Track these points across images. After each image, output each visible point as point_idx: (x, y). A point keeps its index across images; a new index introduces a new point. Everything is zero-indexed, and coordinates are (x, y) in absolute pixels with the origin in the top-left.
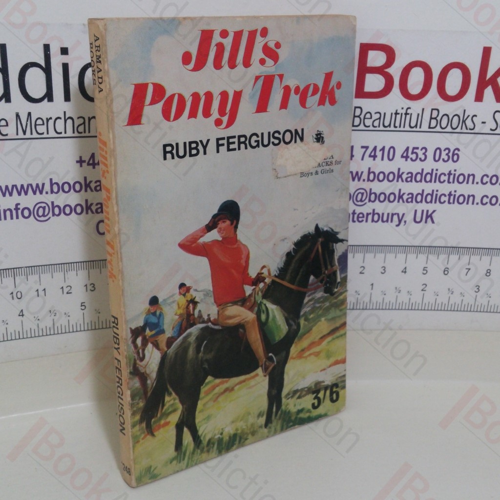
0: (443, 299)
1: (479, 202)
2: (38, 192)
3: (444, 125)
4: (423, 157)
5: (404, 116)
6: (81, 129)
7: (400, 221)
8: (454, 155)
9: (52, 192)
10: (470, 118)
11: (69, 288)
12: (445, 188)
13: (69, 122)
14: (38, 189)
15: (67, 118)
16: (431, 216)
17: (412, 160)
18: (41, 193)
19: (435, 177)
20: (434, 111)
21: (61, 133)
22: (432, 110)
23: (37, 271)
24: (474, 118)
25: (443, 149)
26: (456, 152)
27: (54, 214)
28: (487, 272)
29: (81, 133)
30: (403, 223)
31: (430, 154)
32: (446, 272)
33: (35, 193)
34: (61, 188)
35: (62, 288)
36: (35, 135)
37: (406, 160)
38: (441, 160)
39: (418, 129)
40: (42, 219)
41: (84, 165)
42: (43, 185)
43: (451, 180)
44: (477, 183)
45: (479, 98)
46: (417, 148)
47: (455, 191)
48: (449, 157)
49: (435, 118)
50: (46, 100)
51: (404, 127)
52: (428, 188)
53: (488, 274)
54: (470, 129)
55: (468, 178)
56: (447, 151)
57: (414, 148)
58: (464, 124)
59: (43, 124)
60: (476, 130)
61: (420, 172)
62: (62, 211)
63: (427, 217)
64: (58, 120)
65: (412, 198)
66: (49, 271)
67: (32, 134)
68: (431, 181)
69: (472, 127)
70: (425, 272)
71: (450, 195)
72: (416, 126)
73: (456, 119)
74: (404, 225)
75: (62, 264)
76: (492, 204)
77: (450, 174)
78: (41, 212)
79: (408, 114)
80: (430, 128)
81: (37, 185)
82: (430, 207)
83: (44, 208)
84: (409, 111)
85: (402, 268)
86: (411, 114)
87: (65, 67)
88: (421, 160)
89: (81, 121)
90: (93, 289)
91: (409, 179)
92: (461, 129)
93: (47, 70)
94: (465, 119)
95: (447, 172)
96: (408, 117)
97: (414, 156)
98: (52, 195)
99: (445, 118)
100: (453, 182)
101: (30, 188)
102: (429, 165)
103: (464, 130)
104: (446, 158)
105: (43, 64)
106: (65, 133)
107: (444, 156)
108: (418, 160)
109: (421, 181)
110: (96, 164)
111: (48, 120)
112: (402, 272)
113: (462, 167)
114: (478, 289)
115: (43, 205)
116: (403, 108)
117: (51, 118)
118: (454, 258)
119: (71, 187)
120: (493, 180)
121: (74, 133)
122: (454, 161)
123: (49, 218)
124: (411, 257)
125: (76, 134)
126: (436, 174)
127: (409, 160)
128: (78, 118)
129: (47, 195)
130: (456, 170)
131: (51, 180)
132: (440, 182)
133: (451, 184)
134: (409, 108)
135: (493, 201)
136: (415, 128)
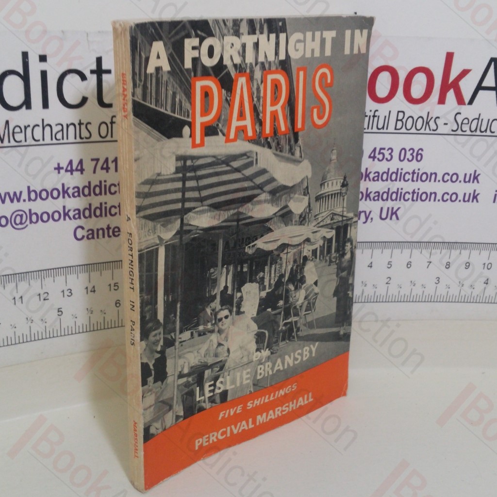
0: (405, 291)
1: (441, 199)
2: (15, 200)
3: (409, 126)
4: (389, 158)
5: (372, 118)
6: (59, 136)
7: (367, 218)
8: (418, 155)
9: (30, 199)
10: (433, 119)
11: (46, 294)
12: (409, 187)
13: (48, 129)
14: (16, 197)
15: (45, 124)
16: (396, 213)
17: (379, 159)
18: (18, 200)
19: (399, 176)
20: (400, 113)
21: (39, 141)
22: (399, 112)
24: (437, 120)
25: (407, 150)
26: (420, 152)
27: (31, 222)
28: (447, 265)
29: (59, 140)
30: (369, 220)
31: (396, 154)
32: (409, 266)
33: (12, 201)
34: (39, 195)
35: (39, 295)
36: (13, 143)
37: (374, 160)
38: (406, 159)
39: (385, 131)
40: (20, 226)
41: (62, 171)
42: (21, 193)
43: (415, 179)
44: (439, 181)
45: (442, 100)
46: (384, 149)
47: (419, 189)
48: (413, 157)
49: (401, 120)
50: (24, 107)
51: (372, 129)
52: (394, 186)
53: (447, 266)
54: (433, 130)
55: (431, 176)
56: (411, 151)
57: (381, 149)
58: (427, 125)
59: (21, 131)
60: (438, 132)
61: (387, 171)
62: (39, 218)
63: (393, 214)
64: (36, 128)
65: (379, 196)
66: (26, 279)
67: (9, 141)
68: (396, 180)
69: (435, 128)
70: (389, 266)
71: (414, 192)
72: (383, 128)
73: (420, 121)
74: (371, 222)
75: (38, 271)
76: (452, 201)
77: (414, 173)
79: (376, 116)
80: (396, 129)
81: (15, 194)
83: (21, 216)
84: (377, 114)
85: (368, 263)
86: (379, 117)
87: (44, 74)
88: (387, 159)
89: (60, 128)
90: (70, 294)
91: (376, 179)
92: (425, 130)
93: (25, 78)
94: (428, 121)
95: (411, 171)
96: (376, 119)
97: (381, 157)
98: (30, 202)
99: (410, 120)
100: (417, 181)
101: (7, 196)
102: (394, 165)
103: (428, 131)
104: (410, 158)
105: (21, 72)
106: (43, 140)
107: (409, 156)
108: (385, 160)
109: (387, 180)
110: (73, 171)
111: (26, 128)
113: (424, 166)
114: (438, 280)
115: (20, 213)
116: (371, 111)
117: (29, 126)
118: (416, 252)
119: (48, 194)
120: (454, 178)
121: (52, 139)
122: (417, 160)
123: (27, 226)
124: (377, 252)
125: (54, 141)
126: (401, 173)
127: (376, 160)
128: (56, 125)
129: (24, 203)
130: (419, 169)
131: (29, 188)
132: (405, 180)
133: (415, 183)
134: (377, 111)
135: (453, 197)
136: (382, 129)
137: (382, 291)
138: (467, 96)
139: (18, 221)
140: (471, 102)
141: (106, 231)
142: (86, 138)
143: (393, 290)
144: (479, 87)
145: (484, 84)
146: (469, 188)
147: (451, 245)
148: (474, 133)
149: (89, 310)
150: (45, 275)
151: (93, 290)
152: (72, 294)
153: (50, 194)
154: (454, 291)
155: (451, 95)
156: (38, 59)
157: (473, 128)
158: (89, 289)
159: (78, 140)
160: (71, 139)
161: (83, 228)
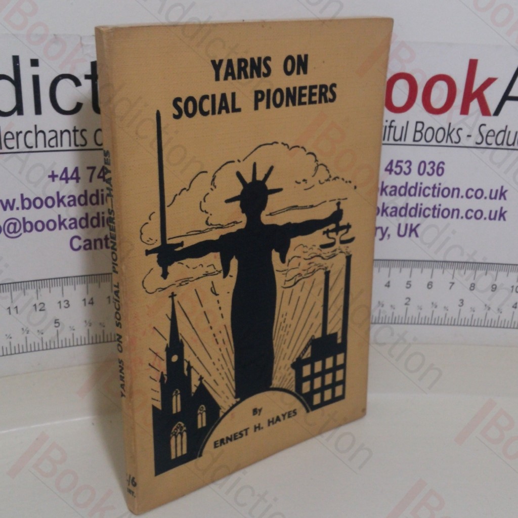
0: (426, 313)
1: (464, 216)
2: (8, 208)
3: (428, 138)
4: (407, 171)
5: (388, 129)
6: (53, 143)
7: (383, 235)
8: (438, 169)
9: (23, 208)
10: (455, 132)
11: (42, 305)
12: (429, 202)
13: (41, 135)
14: (9, 205)
15: (38, 131)
16: (415, 230)
17: (396, 173)
18: (12, 208)
19: (418, 190)
20: (418, 124)
21: (32, 147)
23: (8, 288)
24: (460, 131)
25: (427, 163)
26: (441, 165)
27: (25, 231)
28: (471, 286)
29: (53, 147)
30: (386, 236)
31: (414, 168)
32: (430, 286)
33: (5, 209)
34: (32, 203)
35: (35, 305)
36: (4, 149)
37: (390, 173)
38: (426, 173)
39: (402, 142)
40: (14, 235)
41: (57, 179)
42: (14, 200)
43: (436, 193)
44: (462, 197)
45: (465, 110)
46: (401, 161)
47: (440, 205)
48: (434, 170)
49: (420, 131)
50: (16, 113)
52: (412, 201)
53: (472, 288)
54: (456, 143)
55: (453, 192)
56: (432, 165)
57: (398, 162)
58: (449, 137)
59: (13, 138)
60: (460, 144)
61: (405, 185)
62: (34, 226)
63: (411, 230)
64: (29, 135)
65: (396, 212)
66: (21, 288)
68: (415, 195)
69: (457, 141)
70: (409, 286)
71: (434, 208)
72: (400, 139)
73: (441, 132)
74: (388, 239)
75: (34, 281)
76: (476, 218)
77: (434, 187)
78: (12, 228)
79: (392, 127)
80: (414, 140)
81: (8, 201)
82: (414, 221)
83: (15, 224)
84: (393, 124)
85: (385, 282)
86: (395, 127)
87: (36, 79)
88: (405, 173)
89: (53, 134)
90: (67, 306)
91: (393, 193)
92: (447, 142)
93: (17, 83)
94: (450, 132)
95: (431, 186)
96: (392, 129)
97: (398, 170)
98: (23, 211)
99: (430, 131)
100: (438, 196)
102: (413, 179)
103: (449, 143)
104: (431, 171)
105: (12, 76)
107: (429, 169)
108: (402, 173)
109: (405, 194)
110: (68, 179)
111: (18, 134)
112: (386, 286)
113: (447, 180)
114: (462, 303)
115: (14, 221)
116: (387, 121)
117: (21, 132)
118: (438, 272)
119: (43, 202)
120: (478, 194)
121: (45, 146)
122: (438, 175)
123: (21, 235)
124: (395, 271)
125: (48, 148)
126: (421, 188)
127: (393, 173)
128: (50, 131)
129: (18, 211)
130: (440, 184)
131: (22, 195)
132: (425, 196)
133: (436, 198)
134: (393, 121)
135: (478, 215)
136: (399, 141)
137: (400, 312)
138: (492, 107)
139: (11, 229)
140: (497, 113)
141: (104, 242)
142: (82, 145)
143: (413, 312)
144: (506, 97)
145: (511, 94)
146: (496, 205)
147: (476, 265)
148: (501, 147)
149: (87, 322)
150: (41, 285)
151: (91, 302)
152: (69, 306)
153: (44, 203)
154: (480, 314)
155: (474, 105)
156: (29, 63)
157: (499, 141)
158: (87, 301)
159: (73, 147)
160: (66, 146)
161: (79, 238)
